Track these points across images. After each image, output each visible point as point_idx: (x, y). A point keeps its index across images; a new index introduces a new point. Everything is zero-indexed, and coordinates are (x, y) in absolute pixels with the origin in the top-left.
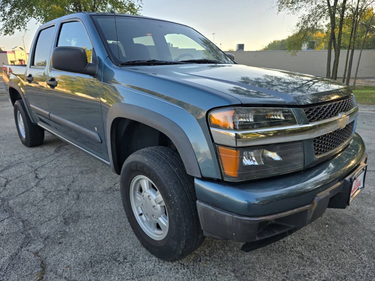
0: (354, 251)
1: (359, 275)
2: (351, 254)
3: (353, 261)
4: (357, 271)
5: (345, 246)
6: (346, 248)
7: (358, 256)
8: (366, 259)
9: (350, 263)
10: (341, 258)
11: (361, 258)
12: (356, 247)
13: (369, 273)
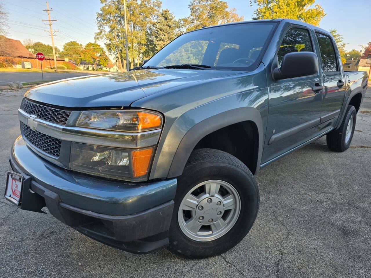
0: (33, 271)
1: (8, 261)
2: (32, 267)
3: (24, 264)
4: (13, 261)
5: (44, 266)
6: (41, 267)
7: (26, 271)
8: (18, 275)
9: (24, 261)
10: (34, 257)
11: (21, 272)
12: (36, 275)
13: (4, 269)
